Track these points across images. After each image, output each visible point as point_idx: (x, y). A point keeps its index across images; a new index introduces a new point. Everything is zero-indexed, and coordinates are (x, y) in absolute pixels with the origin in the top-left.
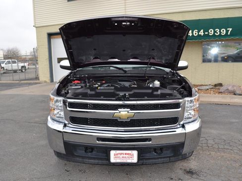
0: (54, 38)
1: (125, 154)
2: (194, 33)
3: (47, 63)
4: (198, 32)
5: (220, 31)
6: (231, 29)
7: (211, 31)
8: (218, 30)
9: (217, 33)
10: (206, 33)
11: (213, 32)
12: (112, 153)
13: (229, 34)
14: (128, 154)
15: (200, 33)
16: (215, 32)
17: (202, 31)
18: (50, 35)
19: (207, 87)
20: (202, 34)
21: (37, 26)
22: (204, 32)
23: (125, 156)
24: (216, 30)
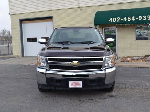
0: (25, 23)
1: (76, 83)
2: (128, 19)
3: (20, 42)
4: (131, 18)
5: (147, 17)
7: (140, 17)
8: (145, 16)
9: (145, 19)
10: (137, 19)
11: (141, 18)
12: (70, 82)
14: (78, 83)
15: (132, 19)
16: (143, 18)
17: (134, 17)
18: (22, 21)
19: (138, 58)
20: (134, 19)
21: (11, 14)
23: (76, 84)
24: (144, 16)
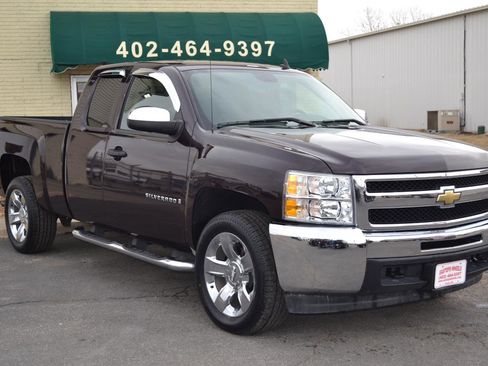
1: (453, 268)
2: (188, 48)
4: (198, 46)
5: (249, 47)
6: (272, 43)
7: (228, 46)
8: (245, 45)
9: (243, 52)
10: (218, 50)
11: (232, 48)
13: (269, 54)
14: (456, 268)
15: (202, 51)
16: (238, 48)
17: (206, 43)
20: (208, 52)
22: (212, 47)
23: (451, 272)
24: (239, 43)
